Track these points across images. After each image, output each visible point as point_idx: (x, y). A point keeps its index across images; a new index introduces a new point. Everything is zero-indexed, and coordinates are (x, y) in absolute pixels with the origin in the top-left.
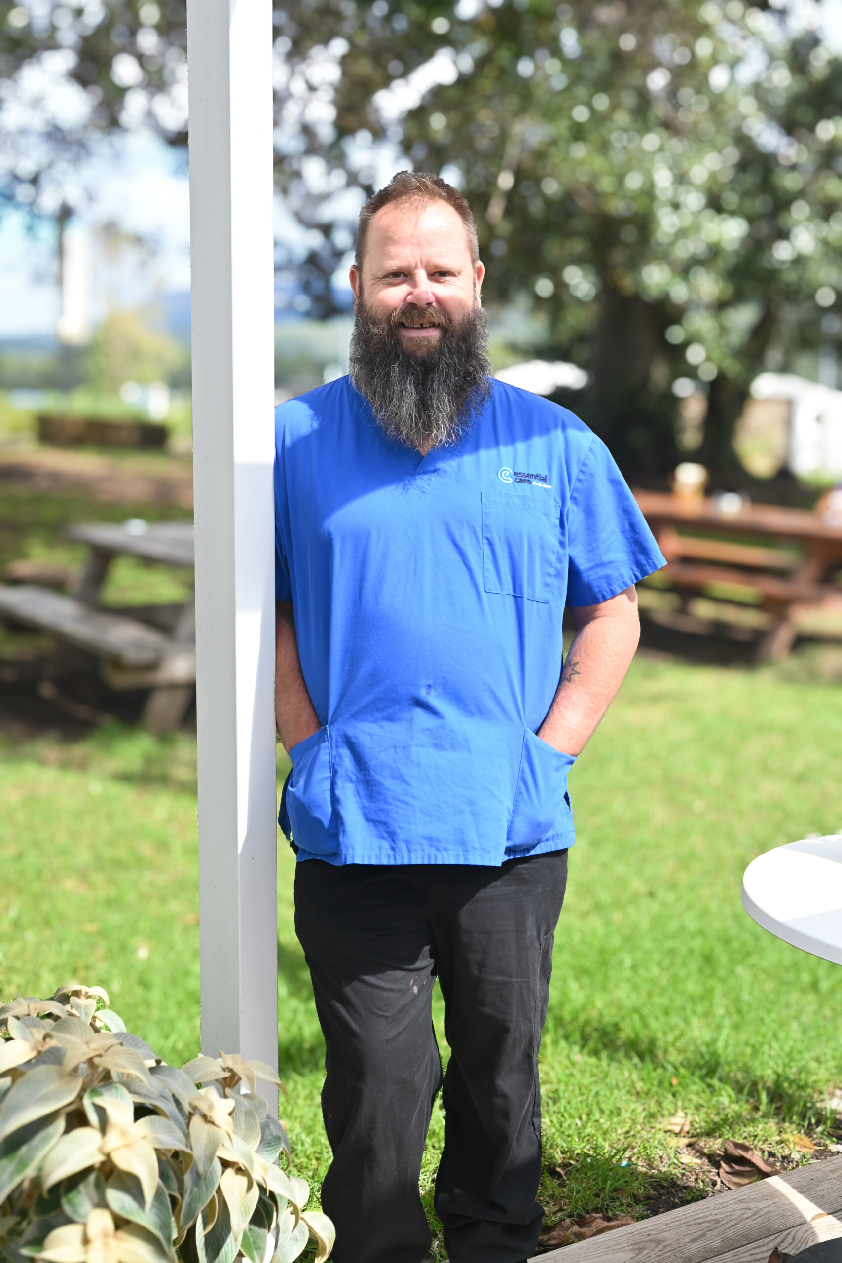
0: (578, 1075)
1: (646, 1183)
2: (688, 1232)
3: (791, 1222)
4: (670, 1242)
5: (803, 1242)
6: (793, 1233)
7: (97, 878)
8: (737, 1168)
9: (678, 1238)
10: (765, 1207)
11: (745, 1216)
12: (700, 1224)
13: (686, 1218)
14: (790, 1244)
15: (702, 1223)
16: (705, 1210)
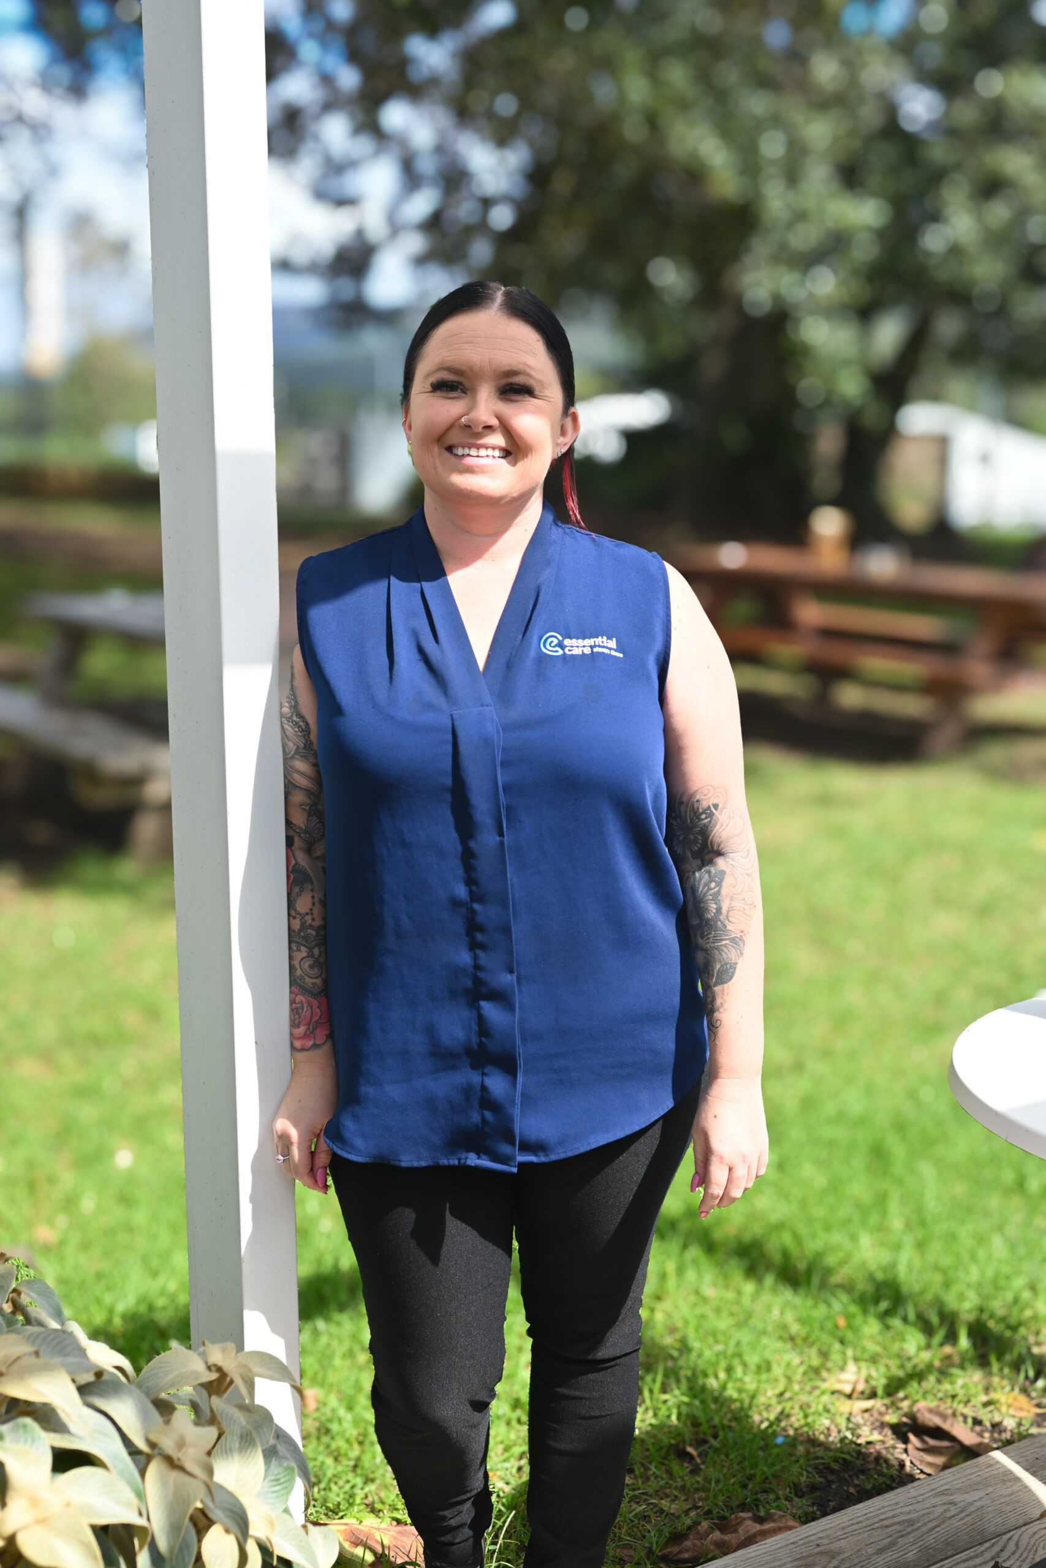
0: (711, 1315)
1: (809, 1466)
2: (872, 1540)
3: (1012, 1521)
4: (849, 1554)
5: (1030, 1551)
6: (1015, 1538)
7: (66, 1058)
8: (932, 1442)
9: (859, 1548)
10: (975, 1501)
11: (949, 1514)
12: (887, 1527)
13: (868, 1519)
14: (1013, 1554)
15: (891, 1525)
16: (894, 1507)
